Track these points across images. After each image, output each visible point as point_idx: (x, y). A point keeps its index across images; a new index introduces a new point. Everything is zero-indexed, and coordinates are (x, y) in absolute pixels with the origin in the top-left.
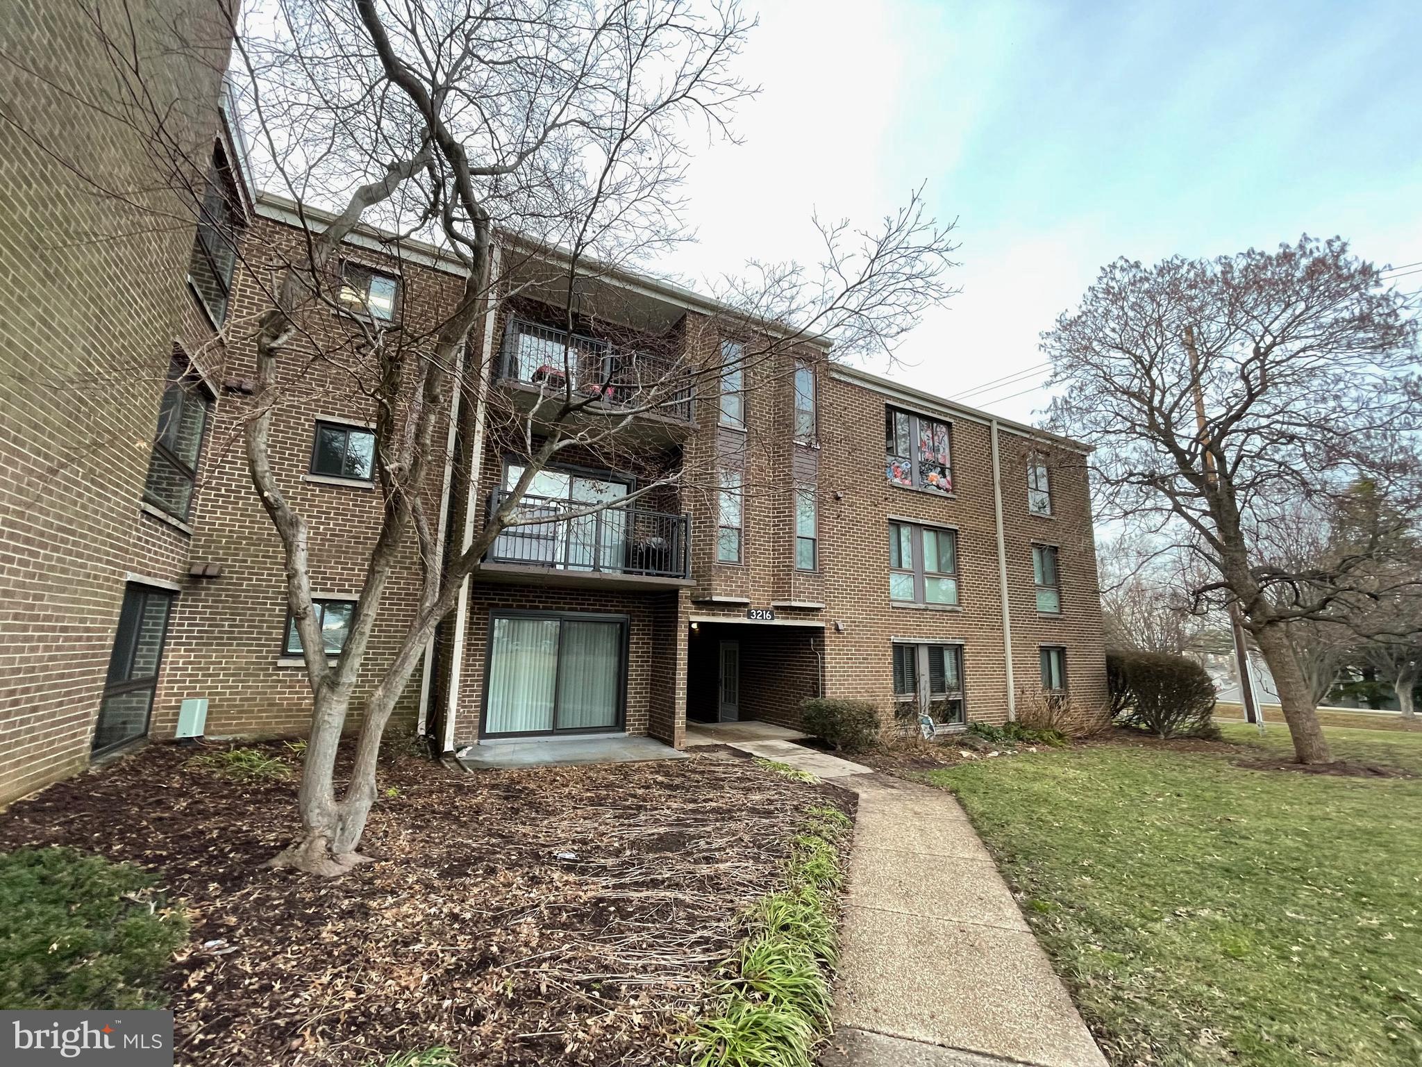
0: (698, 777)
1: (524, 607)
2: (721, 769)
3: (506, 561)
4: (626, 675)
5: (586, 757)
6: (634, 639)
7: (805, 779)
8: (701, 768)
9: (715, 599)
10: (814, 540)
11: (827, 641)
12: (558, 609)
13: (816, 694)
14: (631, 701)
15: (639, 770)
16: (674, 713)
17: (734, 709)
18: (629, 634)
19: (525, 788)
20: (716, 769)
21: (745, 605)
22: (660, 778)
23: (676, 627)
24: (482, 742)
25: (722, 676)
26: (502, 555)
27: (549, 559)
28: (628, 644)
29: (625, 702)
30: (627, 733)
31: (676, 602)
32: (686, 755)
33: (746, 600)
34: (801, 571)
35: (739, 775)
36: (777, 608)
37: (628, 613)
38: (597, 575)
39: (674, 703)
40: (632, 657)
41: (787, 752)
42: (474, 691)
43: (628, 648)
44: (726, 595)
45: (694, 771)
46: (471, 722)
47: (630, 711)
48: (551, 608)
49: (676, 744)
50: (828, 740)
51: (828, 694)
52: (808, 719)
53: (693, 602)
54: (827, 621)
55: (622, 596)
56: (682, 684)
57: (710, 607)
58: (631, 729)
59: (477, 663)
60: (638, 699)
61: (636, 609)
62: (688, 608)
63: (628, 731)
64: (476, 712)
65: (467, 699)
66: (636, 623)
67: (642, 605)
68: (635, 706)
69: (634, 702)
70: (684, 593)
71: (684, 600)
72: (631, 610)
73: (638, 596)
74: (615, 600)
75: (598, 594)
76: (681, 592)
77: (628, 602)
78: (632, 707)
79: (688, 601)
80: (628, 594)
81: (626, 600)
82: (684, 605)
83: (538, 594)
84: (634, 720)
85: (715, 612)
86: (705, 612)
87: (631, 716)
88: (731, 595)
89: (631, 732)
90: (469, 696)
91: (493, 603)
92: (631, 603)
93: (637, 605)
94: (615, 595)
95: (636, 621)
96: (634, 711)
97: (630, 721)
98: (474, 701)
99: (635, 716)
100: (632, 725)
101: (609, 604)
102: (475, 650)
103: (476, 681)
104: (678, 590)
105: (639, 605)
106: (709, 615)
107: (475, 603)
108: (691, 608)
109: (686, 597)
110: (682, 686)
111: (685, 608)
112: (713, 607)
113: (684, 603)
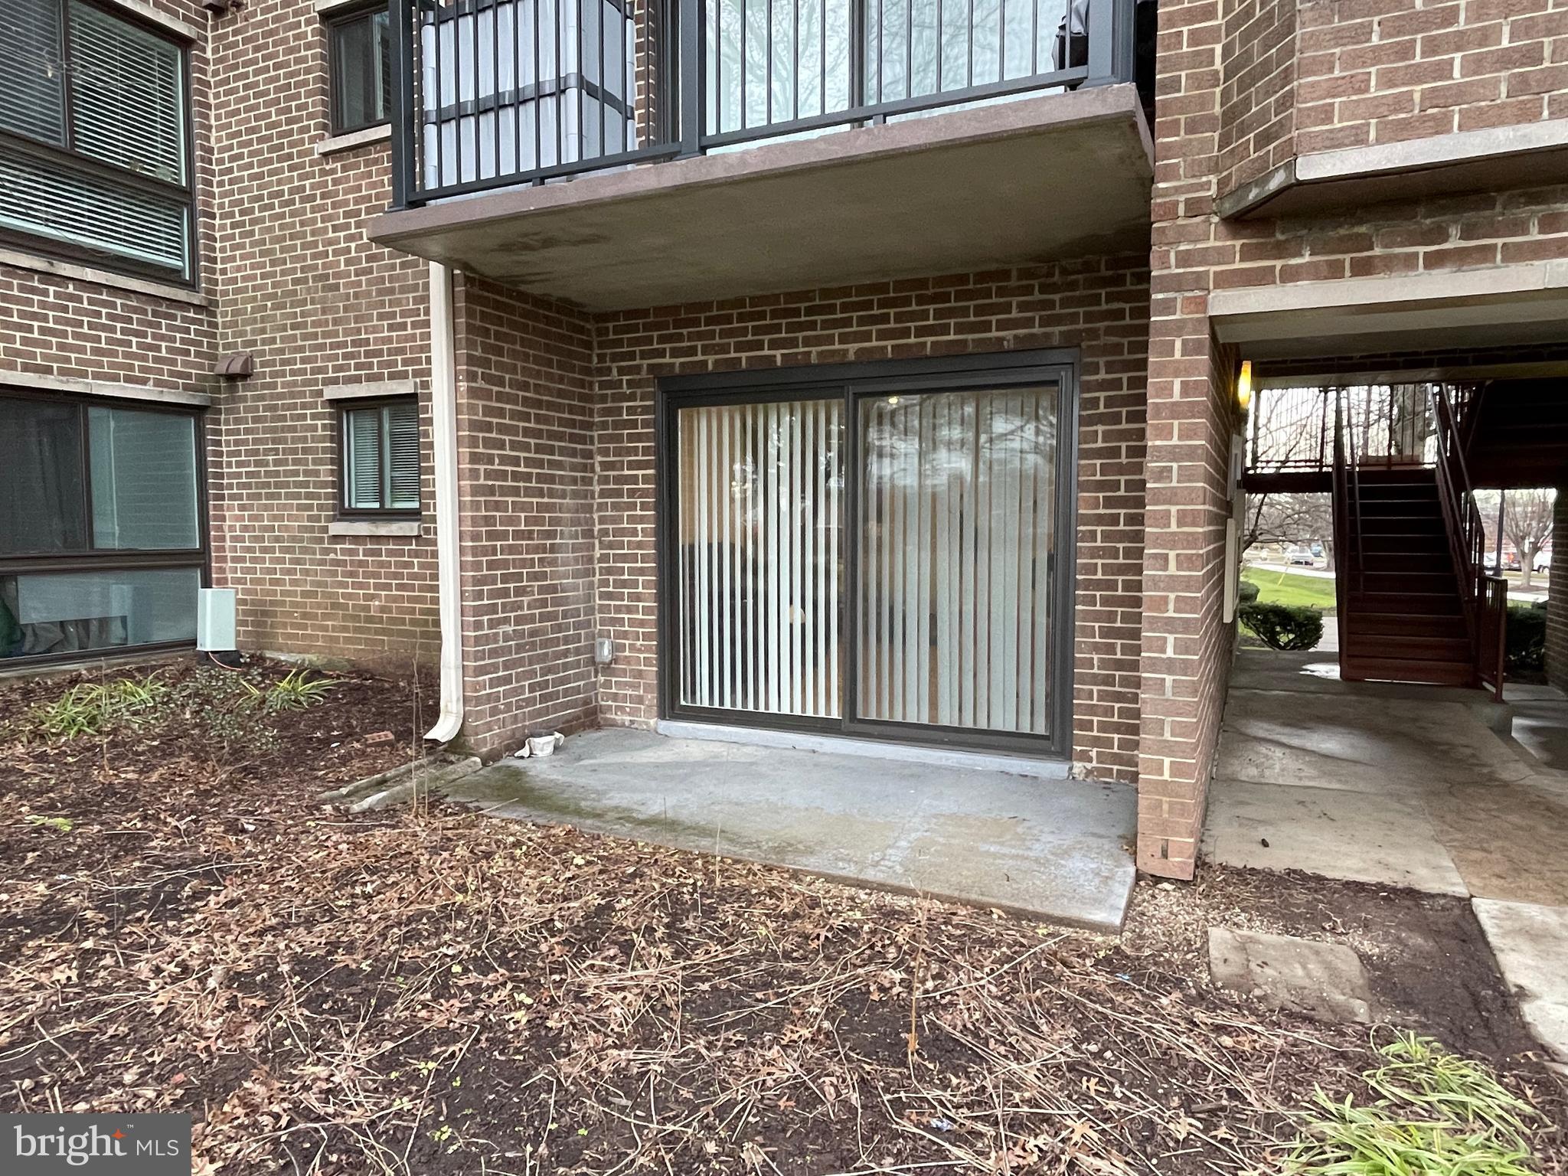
1: (735, 367)
4: (1071, 568)
6: (1095, 436)
14: (1089, 656)
18: (1074, 421)
28: (1072, 455)
29: (1068, 662)
30: (1078, 767)
37: (1067, 341)
40: (1089, 504)
43: (1072, 470)
46: (641, 674)
47: (1087, 694)
49: (1146, 846)
55: (1042, 280)
56: (1171, 606)
57: (1342, 232)
58: (1093, 754)
59: (639, 527)
60: (1119, 656)
61: (1102, 325)
62: (1204, 256)
63: (1080, 760)
64: (648, 649)
65: (626, 616)
66: (1102, 375)
67: (1127, 306)
68: (1108, 680)
69: (1103, 664)
70: (1177, 190)
71: (1180, 222)
72: (1080, 331)
73: (1110, 273)
74: (1015, 301)
75: (952, 290)
76: (1161, 185)
77: (1065, 303)
78: (1095, 680)
79: (1203, 227)
80: (1064, 272)
81: (1057, 297)
82: (1182, 247)
83: (768, 322)
84: (1104, 726)
85: (1378, 251)
86: (1306, 258)
87: (1092, 710)
88: (1441, 126)
89: (1094, 764)
90: (629, 610)
91: (661, 365)
92: (1080, 302)
93: (1104, 307)
94: (1014, 283)
95: (1103, 371)
96: (1102, 696)
97: (1088, 725)
98: (642, 623)
99: (1109, 711)
100: (1096, 742)
101: (994, 318)
102: (632, 493)
103: (642, 572)
104: (1152, 181)
105: (1116, 306)
106: (1335, 272)
107: (622, 371)
108: (1222, 255)
109: (1195, 208)
110: (1171, 614)
111: (1184, 259)
112: (1363, 229)
113: (1182, 235)
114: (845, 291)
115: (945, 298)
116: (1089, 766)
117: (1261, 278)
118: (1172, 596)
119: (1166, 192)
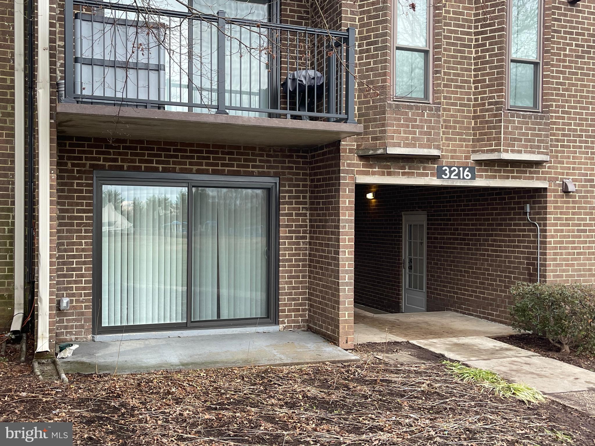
0: (366, 389)
1: (138, 169)
2: (398, 378)
3: (93, 100)
4: (277, 255)
5: (223, 358)
6: (285, 209)
7: (521, 396)
8: (373, 376)
9: (391, 151)
10: (536, 64)
11: (550, 206)
12: (182, 171)
13: (532, 278)
14: (284, 286)
15: (287, 377)
16: (338, 302)
17: (421, 297)
18: (278, 204)
19: (123, 405)
20: (393, 377)
21: (434, 159)
22: (313, 391)
23: (338, 191)
24: (98, 338)
25: (405, 255)
26: (87, 92)
27: (154, 97)
28: (278, 215)
29: (277, 288)
30: (281, 326)
31: (337, 158)
32: (353, 356)
33: (435, 152)
34: (515, 110)
35: (424, 387)
36: (479, 162)
37: (276, 175)
38: (221, 119)
39: (338, 290)
40: (283, 232)
41: (492, 353)
42: (82, 276)
43: (278, 220)
44: (407, 146)
45: (362, 381)
46: (82, 314)
47: (284, 300)
48: (174, 171)
49: (342, 340)
50: (550, 337)
51: (550, 277)
52: (523, 311)
53: (362, 157)
54: (550, 180)
55: (267, 152)
56: (347, 266)
57: (385, 163)
58: (286, 321)
59: (83, 241)
60: (294, 285)
61: (287, 171)
62: (353, 165)
63: (282, 324)
64: (87, 301)
65: (74, 286)
66: (287, 188)
67: (294, 166)
68: (290, 294)
69: (289, 288)
70: (347, 145)
71: (347, 154)
72: (280, 172)
73: (289, 154)
74: (258, 158)
75: (235, 151)
76: (343, 143)
77: (275, 161)
78: (286, 294)
79: (353, 157)
80: (274, 151)
81: (272, 159)
82: (348, 162)
83: (155, 152)
84: (289, 311)
85: (392, 170)
86: (377, 169)
87: (285, 305)
88: (414, 146)
89: (286, 324)
90: (76, 282)
91: (98, 164)
92: (280, 162)
93: (287, 165)
94: (257, 152)
95: (287, 187)
96: (289, 300)
97: (284, 311)
98: (84, 288)
99: (290, 305)
100: (287, 317)
101: (251, 164)
102: (78, 225)
103: (85, 263)
104: (340, 141)
105: (291, 165)
106: (383, 174)
107: (73, 165)
108: (358, 166)
109: (351, 150)
110: (347, 268)
111: (349, 165)
112: (389, 164)
113: (348, 158)
114: (192, 145)
115: (232, 153)
116: (284, 325)
117: (367, 173)
118: (347, 263)
119: (344, 145)
